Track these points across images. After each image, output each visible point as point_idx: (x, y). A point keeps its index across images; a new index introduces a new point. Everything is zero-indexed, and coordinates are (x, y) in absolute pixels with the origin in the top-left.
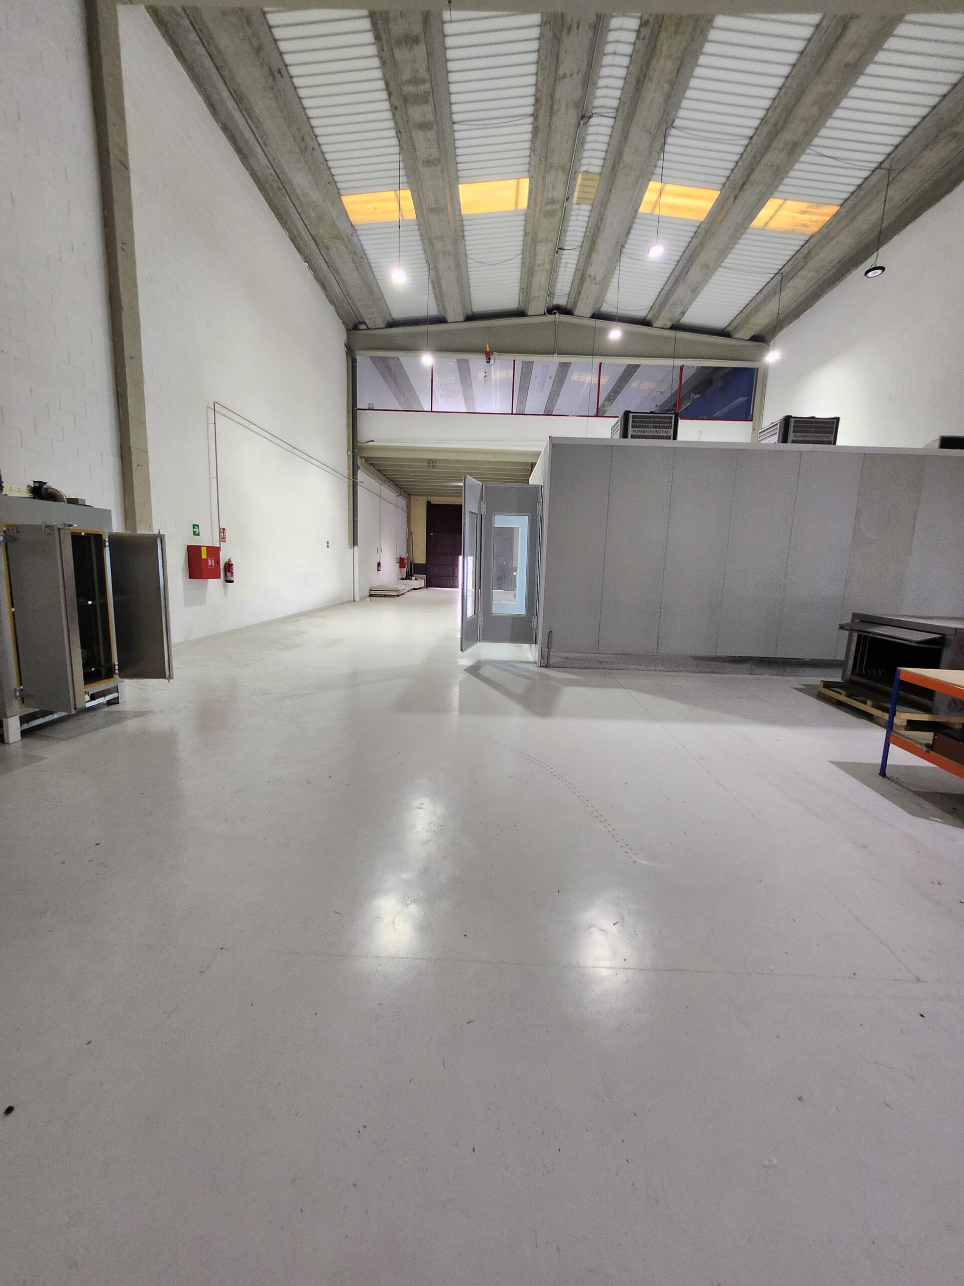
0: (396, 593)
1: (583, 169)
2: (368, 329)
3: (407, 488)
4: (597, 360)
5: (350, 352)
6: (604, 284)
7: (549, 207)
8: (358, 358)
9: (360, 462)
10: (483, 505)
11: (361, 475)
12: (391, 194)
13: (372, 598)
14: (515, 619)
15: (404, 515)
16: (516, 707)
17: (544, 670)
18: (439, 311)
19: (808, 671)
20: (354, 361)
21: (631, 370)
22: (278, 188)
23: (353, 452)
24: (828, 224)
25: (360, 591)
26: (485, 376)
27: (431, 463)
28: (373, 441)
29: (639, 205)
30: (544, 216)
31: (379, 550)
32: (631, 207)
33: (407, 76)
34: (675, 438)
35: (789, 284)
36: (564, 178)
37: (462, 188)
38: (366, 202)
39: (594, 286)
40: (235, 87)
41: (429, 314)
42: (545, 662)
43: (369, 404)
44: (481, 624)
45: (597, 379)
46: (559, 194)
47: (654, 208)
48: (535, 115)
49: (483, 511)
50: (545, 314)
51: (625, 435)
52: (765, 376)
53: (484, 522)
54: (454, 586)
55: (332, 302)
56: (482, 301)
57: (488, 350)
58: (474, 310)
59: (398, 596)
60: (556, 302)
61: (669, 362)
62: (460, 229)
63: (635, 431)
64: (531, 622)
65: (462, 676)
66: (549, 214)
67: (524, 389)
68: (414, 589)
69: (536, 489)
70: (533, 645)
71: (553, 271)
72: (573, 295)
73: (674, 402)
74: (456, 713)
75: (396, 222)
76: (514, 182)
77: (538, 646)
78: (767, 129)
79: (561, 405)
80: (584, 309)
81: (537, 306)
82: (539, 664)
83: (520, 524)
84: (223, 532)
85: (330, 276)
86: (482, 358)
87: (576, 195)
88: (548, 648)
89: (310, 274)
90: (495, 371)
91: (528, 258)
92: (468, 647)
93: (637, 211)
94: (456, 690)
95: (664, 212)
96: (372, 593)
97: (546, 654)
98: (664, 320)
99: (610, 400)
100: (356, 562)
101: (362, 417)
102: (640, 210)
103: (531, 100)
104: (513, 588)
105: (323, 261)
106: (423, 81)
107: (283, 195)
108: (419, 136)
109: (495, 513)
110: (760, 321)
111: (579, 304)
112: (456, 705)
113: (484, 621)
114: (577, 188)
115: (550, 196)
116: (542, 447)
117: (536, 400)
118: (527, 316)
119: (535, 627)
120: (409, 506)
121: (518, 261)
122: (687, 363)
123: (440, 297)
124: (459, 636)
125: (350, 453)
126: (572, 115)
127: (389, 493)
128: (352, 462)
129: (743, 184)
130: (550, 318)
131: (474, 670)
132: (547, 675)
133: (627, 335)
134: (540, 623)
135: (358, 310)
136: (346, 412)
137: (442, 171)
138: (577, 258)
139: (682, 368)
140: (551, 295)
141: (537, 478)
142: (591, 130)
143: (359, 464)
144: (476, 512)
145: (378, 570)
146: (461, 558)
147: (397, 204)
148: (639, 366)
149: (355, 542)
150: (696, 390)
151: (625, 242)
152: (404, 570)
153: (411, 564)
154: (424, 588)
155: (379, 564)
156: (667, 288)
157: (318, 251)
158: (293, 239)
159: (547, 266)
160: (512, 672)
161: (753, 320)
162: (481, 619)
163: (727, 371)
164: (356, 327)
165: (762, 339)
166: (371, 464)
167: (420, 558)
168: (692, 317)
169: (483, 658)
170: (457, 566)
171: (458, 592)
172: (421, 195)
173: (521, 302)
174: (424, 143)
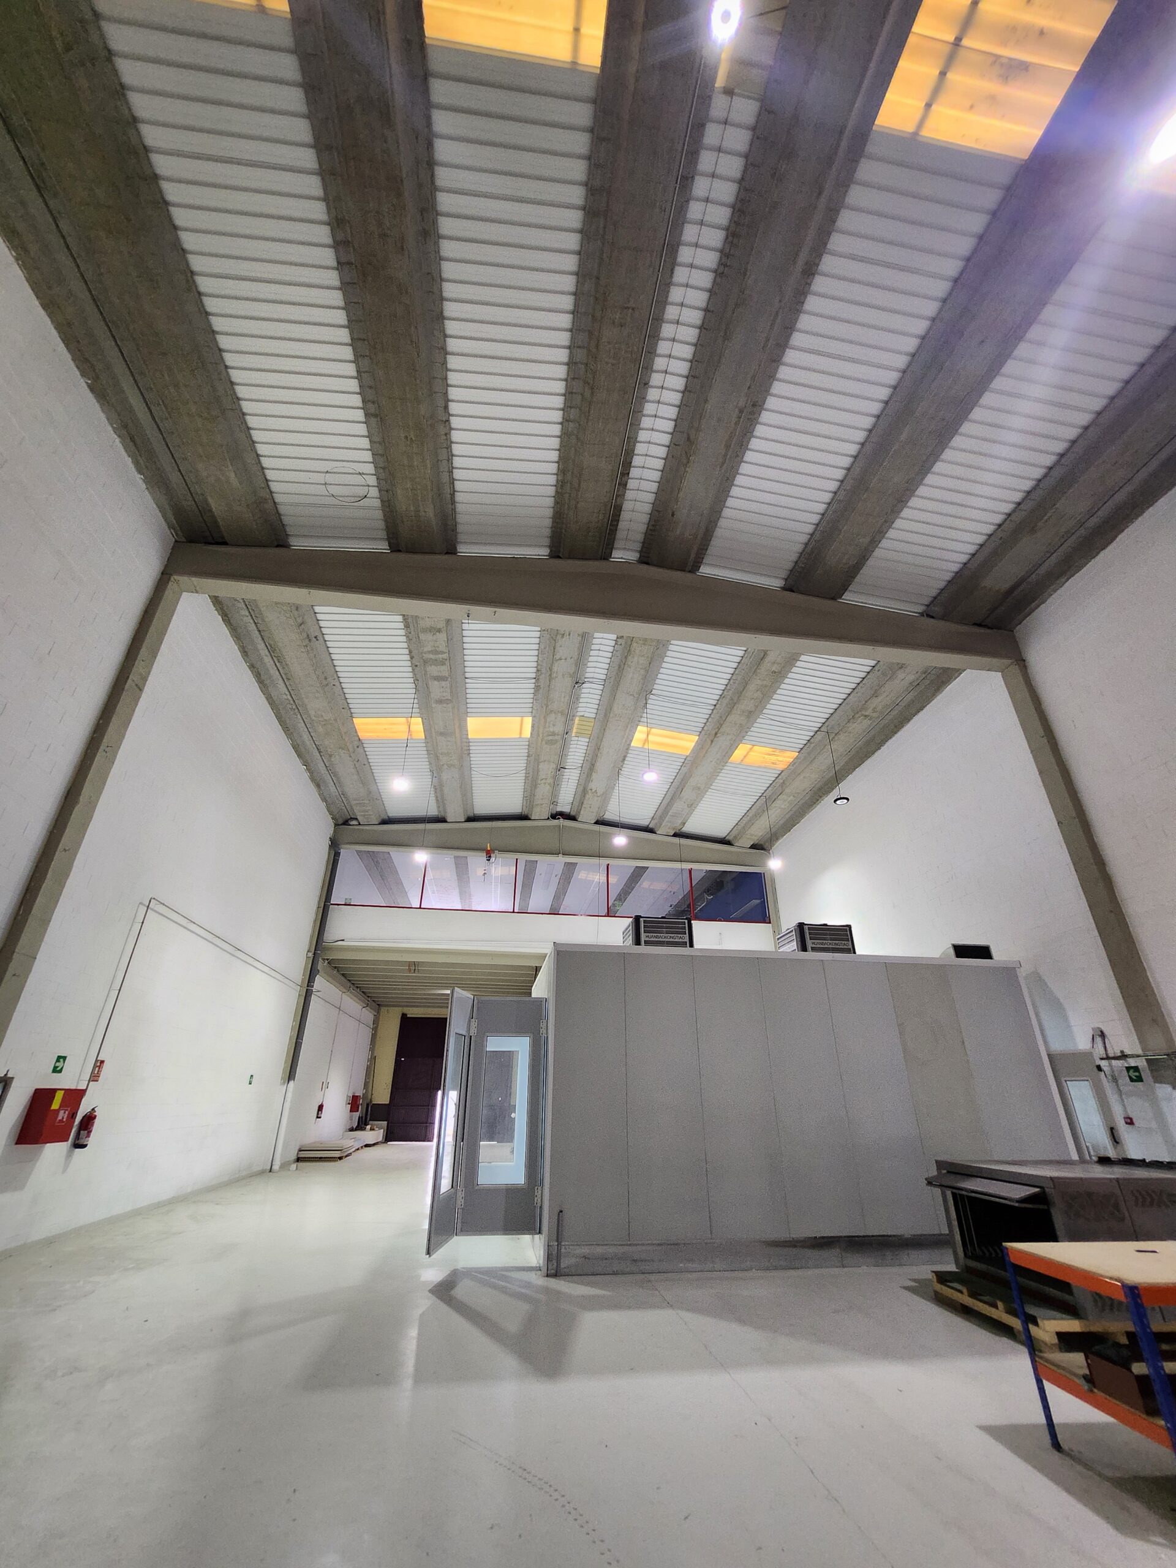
0: (337, 1154)
1: (579, 714)
2: (360, 824)
3: (378, 997)
4: (604, 862)
5: (335, 846)
6: (606, 797)
7: (550, 738)
8: (342, 851)
9: (321, 965)
10: (474, 1024)
11: (320, 982)
12: (404, 720)
13: (301, 1164)
14: (511, 1191)
15: (367, 1033)
16: (509, 1362)
17: (553, 1283)
18: (439, 812)
19: (914, 1254)
20: (337, 855)
21: (639, 873)
22: (291, 709)
23: (314, 954)
24: (793, 763)
25: (286, 1151)
26: (485, 874)
27: (414, 966)
28: (343, 940)
29: (631, 741)
30: (546, 743)
31: (325, 1086)
32: (624, 741)
33: (428, 648)
34: (691, 945)
35: (773, 805)
36: (564, 719)
37: (468, 718)
38: (377, 724)
39: (596, 798)
40: (272, 643)
41: (428, 814)
42: (555, 1268)
43: (346, 899)
44: (460, 1202)
45: (606, 878)
46: (559, 728)
47: (644, 744)
48: (537, 679)
49: (473, 1031)
50: (548, 818)
51: (638, 942)
52: (773, 881)
53: (472, 1045)
54: (426, 1138)
55: (324, 800)
56: (484, 804)
57: (489, 849)
58: (476, 812)
59: (340, 1158)
60: (559, 809)
61: (677, 865)
62: (466, 748)
63: (648, 936)
64: (534, 1196)
65: (425, 1303)
66: (551, 743)
67: (528, 886)
68: (367, 1146)
69: (540, 1003)
70: (537, 1237)
71: (556, 784)
72: (576, 804)
73: (687, 903)
74: (408, 1383)
75: (404, 740)
76: (519, 719)
77: (542, 1237)
78: (725, 701)
79: (568, 903)
80: (588, 816)
81: (540, 812)
82: (544, 1270)
83: (520, 1046)
84: (99, 1067)
85: (328, 778)
86: (483, 856)
87: (575, 730)
88: (557, 1241)
89: (306, 775)
90: (495, 868)
91: (531, 773)
92: (440, 1245)
93: (629, 745)
94: (413, 1332)
95: (651, 747)
96: (303, 1154)
97: (555, 1252)
98: (666, 828)
99: (620, 900)
100: (287, 1105)
101: (335, 914)
102: (632, 744)
103: (534, 670)
104: (511, 1139)
105: (323, 765)
106: (443, 653)
107: (295, 714)
108: (435, 686)
109: (487, 1034)
110: (758, 831)
111: (582, 812)
112: (409, 1364)
113: (465, 1198)
114: (575, 726)
115: (551, 730)
116: (548, 949)
117: (541, 898)
118: (530, 819)
119: (539, 1205)
120: (376, 1021)
121: (522, 775)
122: (695, 866)
123: (440, 800)
124: (426, 1226)
125: (311, 955)
126: (568, 682)
127: (352, 1004)
128: (310, 966)
129: (716, 734)
130: (555, 822)
131: (444, 1290)
132: (559, 1293)
133: (632, 841)
134: (545, 1196)
135: (352, 808)
136: (315, 908)
137: (453, 708)
138: (578, 775)
139: (690, 871)
140: (554, 803)
141: (540, 989)
142: (584, 691)
143: (319, 968)
144: (464, 1033)
145: (318, 1117)
146: (440, 1093)
147: (407, 727)
148: (648, 868)
149: (291, 1075)
150: (708, 891)
151: (622, 766)
152: (357, 1115)
153: (368, 1105)
154: (382, 1143)
155: (321, 1108)
156: (665, 802)
157: (319, 757)
158: (296, 748)
159: (550, 781)
160: (504, 1291)
161: (749, 831)
162: (461, 1195)
163: (736, 874)
164: (346, 823)
165: (761, 847)
166: (335, 967)
167: (382, 1095)
168: (692, 826)
169: (461, 1264)
170: (434, 1106)
171: (432, 1146)
172: (432, 723)
173: (524, 807)
174: (437, 690)
